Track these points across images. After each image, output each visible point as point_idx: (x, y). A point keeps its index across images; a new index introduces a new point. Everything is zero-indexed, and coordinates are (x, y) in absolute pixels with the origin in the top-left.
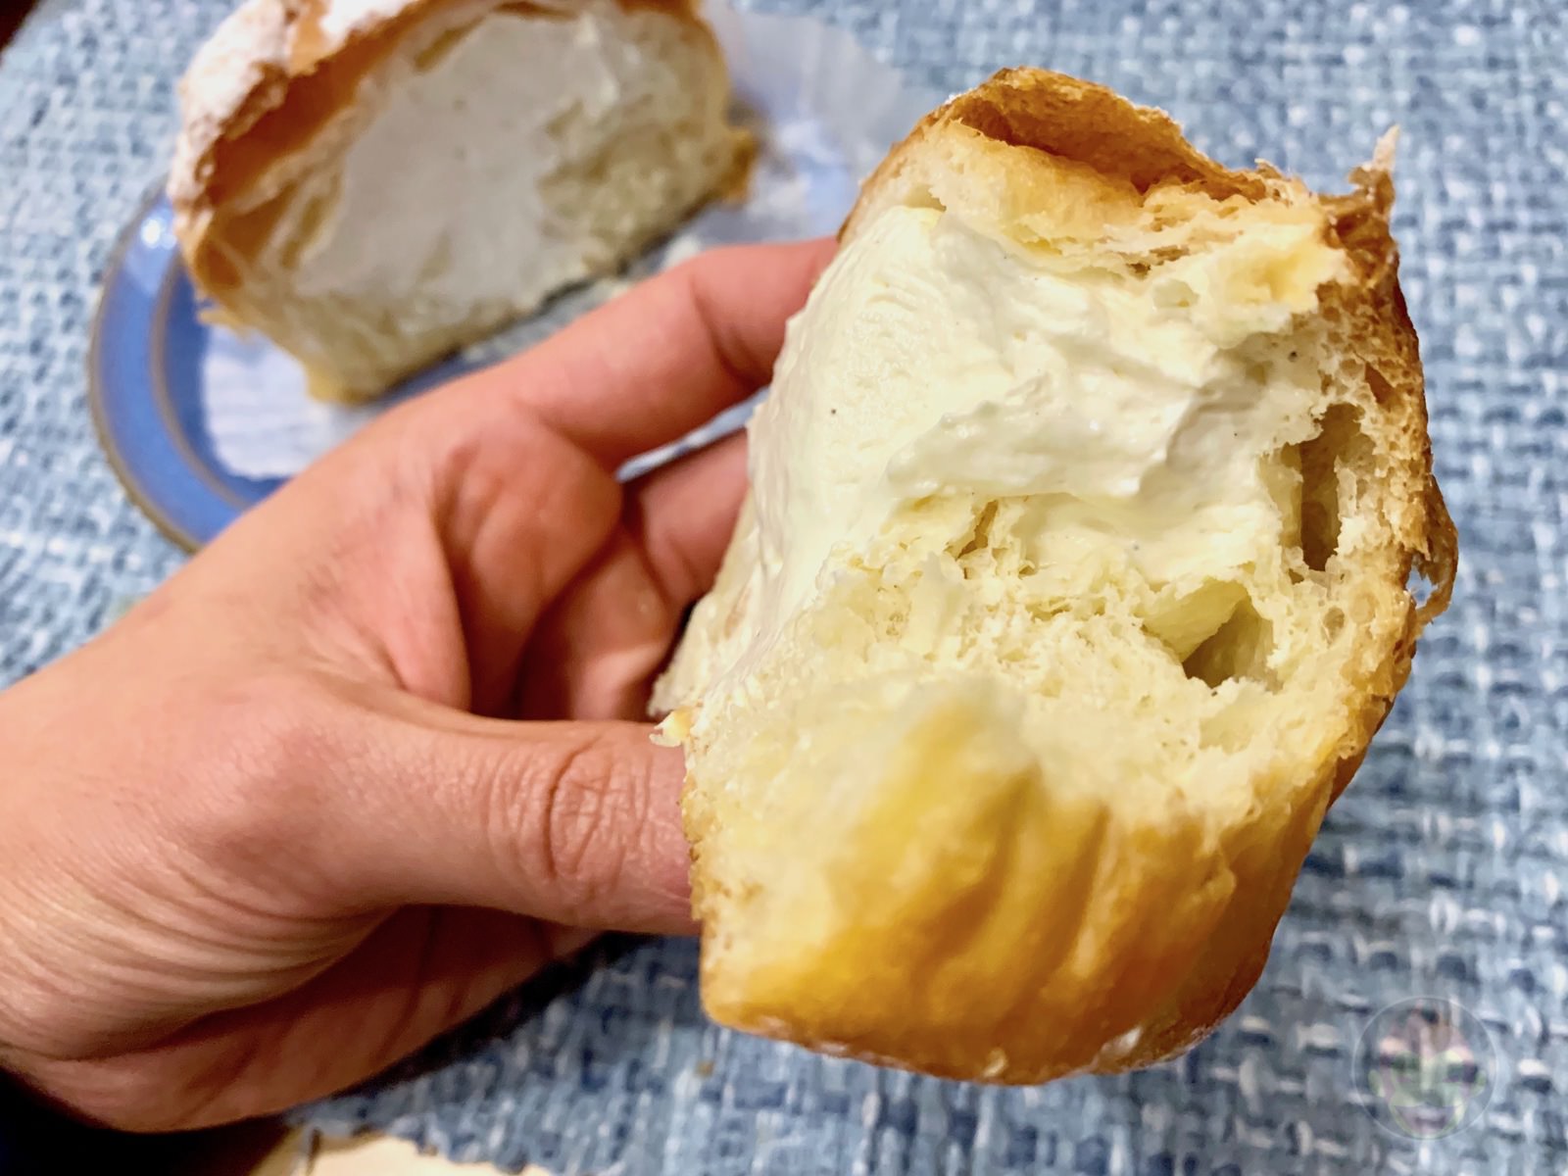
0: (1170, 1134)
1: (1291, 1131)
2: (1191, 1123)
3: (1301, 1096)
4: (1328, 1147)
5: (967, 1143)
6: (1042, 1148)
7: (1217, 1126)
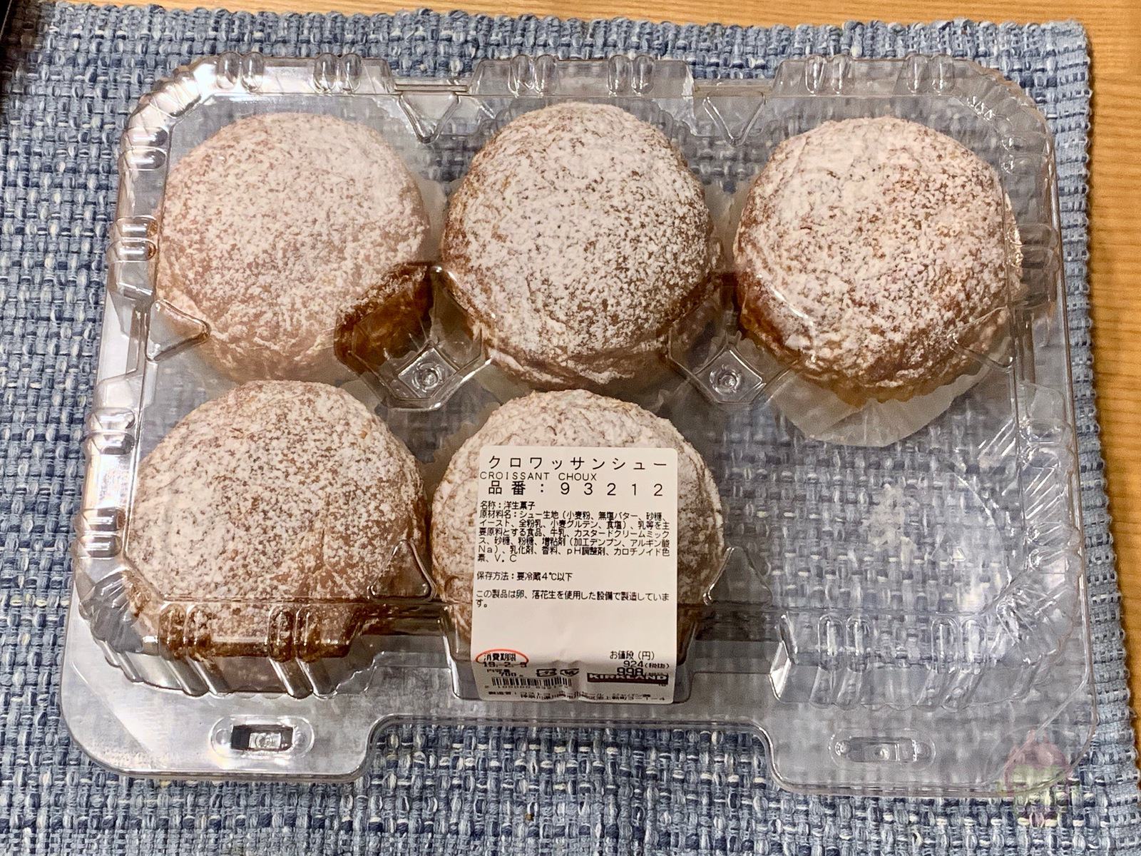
0: (725, 828)
1: (774, 823)
2: (732, 824)
3: (779, 809)
4: (788, 829)
5: (641, 840)
6: (672, 839)
7: (744, 824)
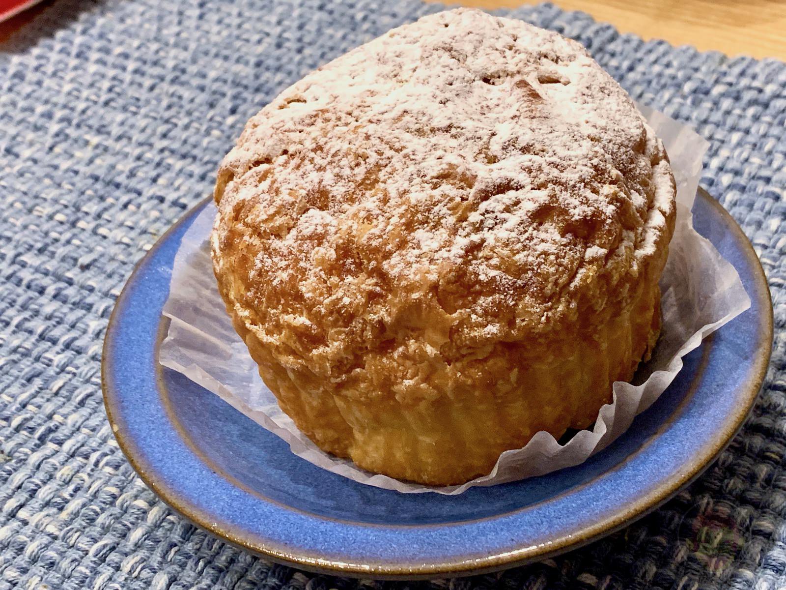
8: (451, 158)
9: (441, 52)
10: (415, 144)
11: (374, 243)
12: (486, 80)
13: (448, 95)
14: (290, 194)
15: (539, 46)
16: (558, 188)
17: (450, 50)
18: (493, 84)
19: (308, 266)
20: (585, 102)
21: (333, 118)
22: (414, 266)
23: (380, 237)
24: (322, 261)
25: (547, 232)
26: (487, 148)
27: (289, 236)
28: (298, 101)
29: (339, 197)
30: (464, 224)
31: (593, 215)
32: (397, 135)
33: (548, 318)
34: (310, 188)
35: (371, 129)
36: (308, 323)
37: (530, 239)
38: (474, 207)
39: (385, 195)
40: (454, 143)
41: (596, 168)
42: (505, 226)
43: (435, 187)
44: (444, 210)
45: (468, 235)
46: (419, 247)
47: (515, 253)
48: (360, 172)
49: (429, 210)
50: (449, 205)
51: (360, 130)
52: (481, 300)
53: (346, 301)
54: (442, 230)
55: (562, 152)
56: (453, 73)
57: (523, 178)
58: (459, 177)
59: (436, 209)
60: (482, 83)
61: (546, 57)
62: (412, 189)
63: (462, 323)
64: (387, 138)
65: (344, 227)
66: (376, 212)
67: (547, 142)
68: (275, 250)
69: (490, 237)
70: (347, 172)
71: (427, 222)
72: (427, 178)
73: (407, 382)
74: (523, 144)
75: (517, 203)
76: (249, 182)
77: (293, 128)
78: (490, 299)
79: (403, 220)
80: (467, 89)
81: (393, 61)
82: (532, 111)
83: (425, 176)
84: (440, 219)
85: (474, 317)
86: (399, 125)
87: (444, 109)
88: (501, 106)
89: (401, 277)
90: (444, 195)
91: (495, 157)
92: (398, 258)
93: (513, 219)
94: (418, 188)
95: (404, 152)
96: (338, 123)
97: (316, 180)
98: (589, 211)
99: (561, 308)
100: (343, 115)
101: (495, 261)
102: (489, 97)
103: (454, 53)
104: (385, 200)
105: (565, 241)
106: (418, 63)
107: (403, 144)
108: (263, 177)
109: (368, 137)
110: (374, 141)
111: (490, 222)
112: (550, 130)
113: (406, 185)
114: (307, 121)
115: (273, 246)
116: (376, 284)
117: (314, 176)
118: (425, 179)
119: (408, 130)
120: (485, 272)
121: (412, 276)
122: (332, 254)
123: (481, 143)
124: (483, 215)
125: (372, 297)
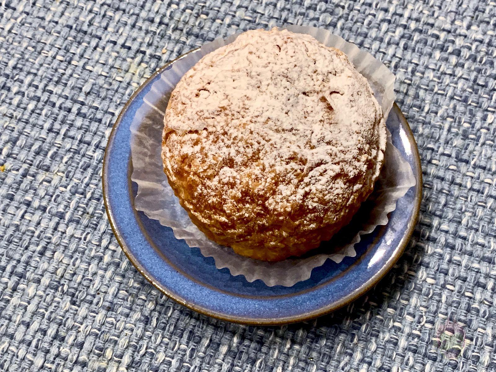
8: (294, 148)
9: (281, 78)
10: (275, 138)
11: (261, 193)
12: (304, 93)
13: (289, 108)
14: (214, 159)
15: (327, 66)
16: (343, 164)
17: (287, 77)
18: (308, 95)
19: (227, 197)
20: (352, 107)
21: (230, 114)
22: (280, 204)
23: (263, 190)
24: (234, 197)
25: (338, 183)
26: (310, 142)
27: (214, 179)
28: (205, 90)
29: (239, 163)
30: (302, 183)
31: (359, 173)
32: (266, 132)
33: (337, 219)
34: (224, 156)
35: (252, 126)
36: (227, 221)
37: (332, 188)
38: (306, 175)
39: (264, 167)
40: (294, 138)
41: (359, 149)
42: (320, 182)
43: (287, 163)
44: (293, 176)
45: (304, 188)
46: (281, 194)
47: (324, 195)
48: (250, 151)
49: (285, 176)
50: (295, 173)
51: (247, 127)
52: (309, 215)
53: (247, 215)
54: (291, 185)
55: (345, 144)
56: (289, 92)
57: (328, 158)
58: (299, 159)
59: (289, 175)
60: (302, 95)
61: (330, 73)
62: (277, 164)
63: (299, 225)
64: (261, 133)
65: (244, 182)
66: (260, 176)
67: (338, 139)
68: (208, 186)
69: (313, 188)
70: (242, 150)
71: (284, 181)
72: (283, 159)
73: (272, 243)
74: (327, 141)
75: (325, 171)
76: (188, 143)
77: (209, 116)
78: (313, 215)
79: (273, 181)
80: (296, 101)
81: (256, 78)
82: (329, 119)
83: (282, 157)
84: (290, 180)
85: (305, 222)
86: (266, 125)
87: (288, 118)
88: (314, 112)
89: (275, 210)
90: (292, 169)
91: (314, 146)
92: (272, 200)
93: (324, 179)
94: (279, 163)
95: (270, 142)
96: (233, 117)
97: (227, 153)
98: (356, 172)
99: (342, 214)
100: (235, 113)
101: (316, 199)
102: (307, 105)
103: (289, 80)
104: (264, 170)
105: (346, 186)
106: (270, 81)
107: (270, 137)
108: (196, 143)
109: (251, 133)
110: (255, 135)
111: (313, 181)
112: (339, 131)
113: (273, 162)
114: (216, 113)
115: (207, 184)
116: (261, 210)
117: (225, 150)
118: (282, 159)
119: (271, 129)
120: (311, 204)
121: (279, 209)
122: (239, 195)
123: (307, 138)
124: (310, 178)
125: (258, 215)
